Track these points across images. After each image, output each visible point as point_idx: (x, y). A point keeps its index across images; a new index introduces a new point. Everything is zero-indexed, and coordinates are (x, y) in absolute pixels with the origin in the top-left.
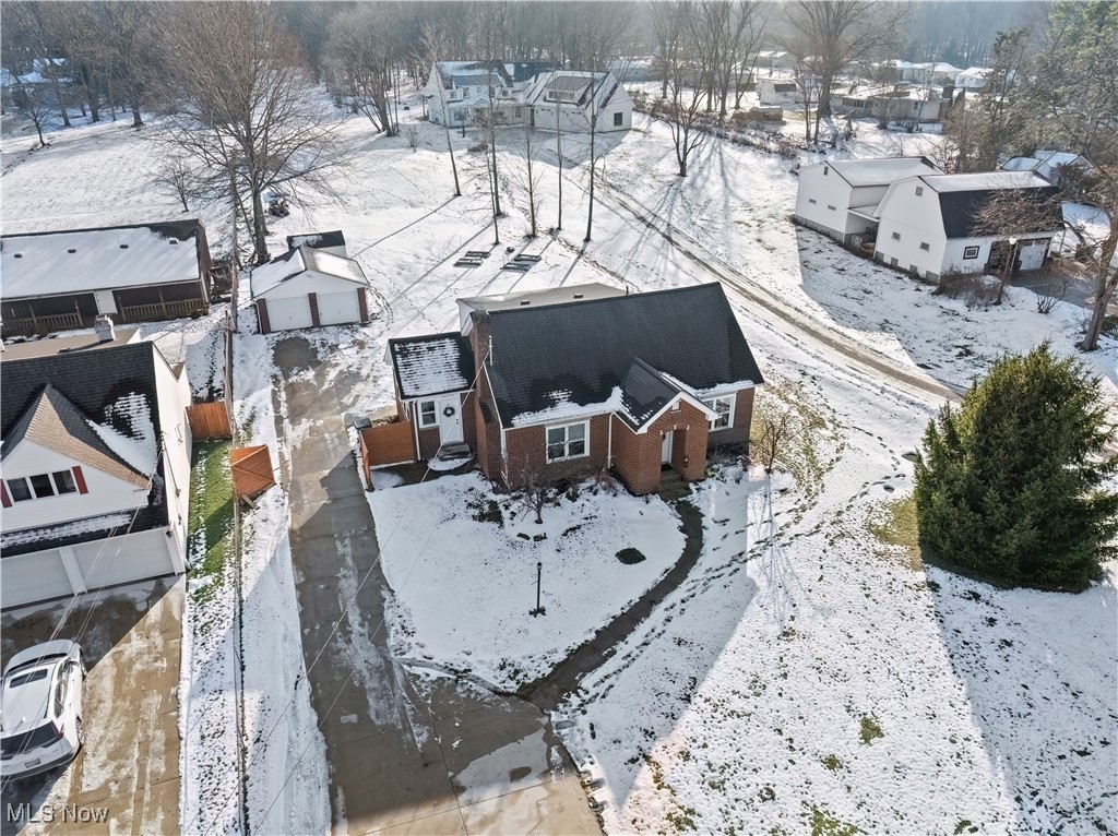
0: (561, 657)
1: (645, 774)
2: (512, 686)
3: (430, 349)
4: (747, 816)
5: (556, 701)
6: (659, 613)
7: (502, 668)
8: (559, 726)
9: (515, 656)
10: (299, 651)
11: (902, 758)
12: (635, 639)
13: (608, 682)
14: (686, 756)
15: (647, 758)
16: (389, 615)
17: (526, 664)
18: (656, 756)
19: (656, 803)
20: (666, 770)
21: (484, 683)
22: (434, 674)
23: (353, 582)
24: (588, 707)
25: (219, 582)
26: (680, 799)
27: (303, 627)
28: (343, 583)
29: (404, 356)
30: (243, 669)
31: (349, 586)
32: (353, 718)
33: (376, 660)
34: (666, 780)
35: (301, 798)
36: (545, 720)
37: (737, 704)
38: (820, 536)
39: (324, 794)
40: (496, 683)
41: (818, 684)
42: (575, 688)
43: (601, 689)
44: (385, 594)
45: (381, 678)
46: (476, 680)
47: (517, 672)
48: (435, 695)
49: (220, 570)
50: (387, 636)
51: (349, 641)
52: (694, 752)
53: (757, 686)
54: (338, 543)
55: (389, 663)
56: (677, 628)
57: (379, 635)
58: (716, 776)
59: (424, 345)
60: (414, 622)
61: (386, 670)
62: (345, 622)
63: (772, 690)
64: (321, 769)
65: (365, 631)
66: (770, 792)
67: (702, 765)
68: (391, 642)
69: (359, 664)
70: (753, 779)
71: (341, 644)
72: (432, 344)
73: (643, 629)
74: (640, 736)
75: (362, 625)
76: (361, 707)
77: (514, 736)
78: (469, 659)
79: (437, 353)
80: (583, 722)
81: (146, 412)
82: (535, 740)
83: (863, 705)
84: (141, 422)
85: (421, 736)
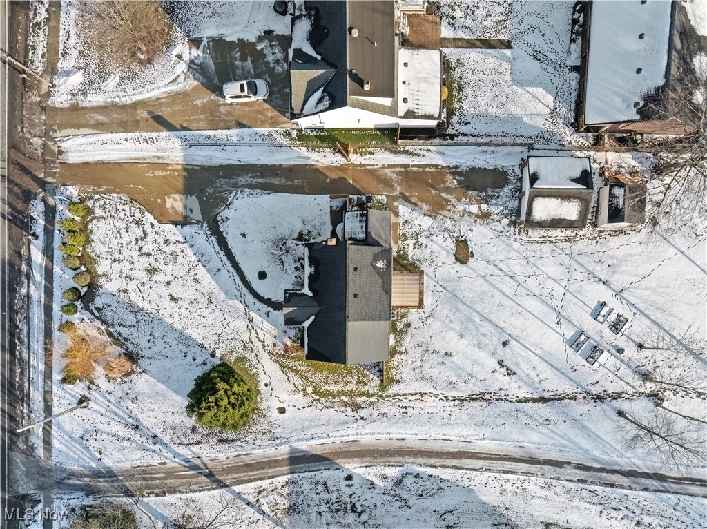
0: (225, 235)
1: (182, 240)
2: (219, 218)
3: (362, 227)
4: (163, 256)
5: (210, 228)
6: (232, 270)
7: (226, 218)
8: (202, 226)
9: (228, 223)
10: (252, 163)
11: (162, 299)
12: (225, 258)
13: (212, 244)
14: (182, 251)
15: (185, 242)
16: (259, 191)
17: (226, 225)
18: (185, 245)
19: (172, 238)
20: (180, 245)
21: (222, 211)
22: (230, 199)
23: (277, 183)
24: (205, 235)
25: (292, 139)
26: (171, 244)
27: (261, 165)
28: (278, 179)
29: (361, 215)
30: (250, 146)
31: (276, 181)
32: (221, 174)
33: (240, 183)
34: (177, 243)
35: (200, 158)
36: (205, 222)
37: (192, 273)
38: (248, 341)
39: (200, 164)
40: (221, 214)
41: (191, 297)
42: (213, 234)
43: (210, 241)
44: (269, 192)
45: (233, 184)
46: (224, 209)
47: (224, 221)
48: (222, 197)
49: (299, 140)
50: (249, 189)
51: (251, 177)
52: (182, 254)
53: (196, 281)
54: (301, 180)
55: (239, 187)
56: (224, 272)
57: (250, 186)
58: (175, 255)
59: (364, 224)
60: (252, 198)
61: (236, 186)
62: (259, 177)
63: (193, 284)
64: (207, 164)
65: (253, 183)
66: (166, 265)
67: (178, 254)
68: (246, 190)
69: (240, 179)
70: (171, 263)
71: (250, 175)
72: (364, 228)
73: (228, 263)
74: (192, 244)
75: (256, 182)
76: (223, 177)
77: (203, 213)
78: (233, 210)
79: (360, 230)
80: (201, 232)
81: (323, 108)
82: (200, 218)
83: (180, 302)
84: (321, 107)
85: (210, 190)
